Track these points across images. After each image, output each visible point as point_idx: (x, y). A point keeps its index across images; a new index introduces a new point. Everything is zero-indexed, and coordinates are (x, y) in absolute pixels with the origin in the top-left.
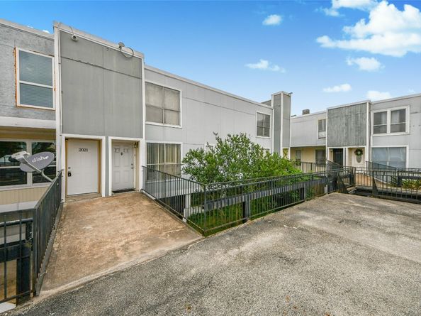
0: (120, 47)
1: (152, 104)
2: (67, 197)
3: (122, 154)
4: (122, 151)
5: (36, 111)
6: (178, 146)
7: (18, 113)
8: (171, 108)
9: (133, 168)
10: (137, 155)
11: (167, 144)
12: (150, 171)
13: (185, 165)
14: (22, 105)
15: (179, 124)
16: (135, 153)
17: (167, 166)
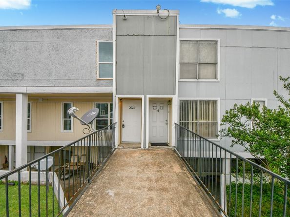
0: (158, 12)
1: (186, 61)
2: (121, 143)
3: (158, 111)
4: (158, 108)
5: (106, 81)
6: (215, 102)
7: (98, 83)
8: (207, 61)
9: (167, 124)
10: (170, 112)
11: (200, 101)
12: (182, 128)
13: (228, 125)
14: (100, 78)
15: (216, 78)
16: (169, 110)
17: (201, 124)
